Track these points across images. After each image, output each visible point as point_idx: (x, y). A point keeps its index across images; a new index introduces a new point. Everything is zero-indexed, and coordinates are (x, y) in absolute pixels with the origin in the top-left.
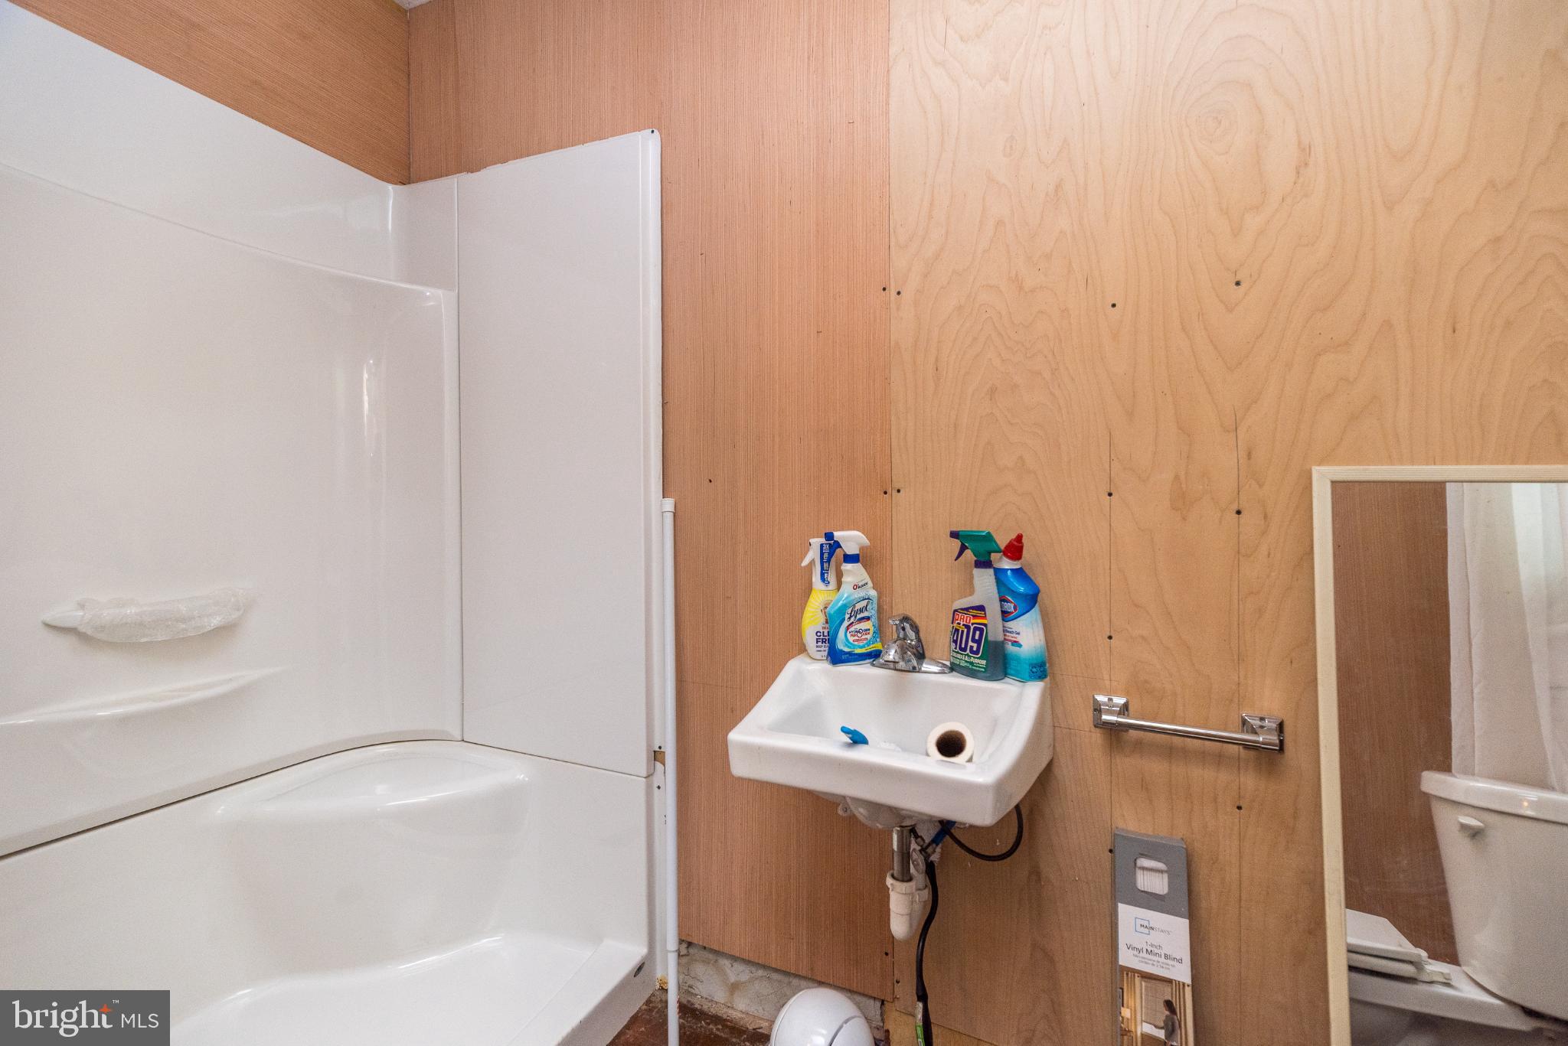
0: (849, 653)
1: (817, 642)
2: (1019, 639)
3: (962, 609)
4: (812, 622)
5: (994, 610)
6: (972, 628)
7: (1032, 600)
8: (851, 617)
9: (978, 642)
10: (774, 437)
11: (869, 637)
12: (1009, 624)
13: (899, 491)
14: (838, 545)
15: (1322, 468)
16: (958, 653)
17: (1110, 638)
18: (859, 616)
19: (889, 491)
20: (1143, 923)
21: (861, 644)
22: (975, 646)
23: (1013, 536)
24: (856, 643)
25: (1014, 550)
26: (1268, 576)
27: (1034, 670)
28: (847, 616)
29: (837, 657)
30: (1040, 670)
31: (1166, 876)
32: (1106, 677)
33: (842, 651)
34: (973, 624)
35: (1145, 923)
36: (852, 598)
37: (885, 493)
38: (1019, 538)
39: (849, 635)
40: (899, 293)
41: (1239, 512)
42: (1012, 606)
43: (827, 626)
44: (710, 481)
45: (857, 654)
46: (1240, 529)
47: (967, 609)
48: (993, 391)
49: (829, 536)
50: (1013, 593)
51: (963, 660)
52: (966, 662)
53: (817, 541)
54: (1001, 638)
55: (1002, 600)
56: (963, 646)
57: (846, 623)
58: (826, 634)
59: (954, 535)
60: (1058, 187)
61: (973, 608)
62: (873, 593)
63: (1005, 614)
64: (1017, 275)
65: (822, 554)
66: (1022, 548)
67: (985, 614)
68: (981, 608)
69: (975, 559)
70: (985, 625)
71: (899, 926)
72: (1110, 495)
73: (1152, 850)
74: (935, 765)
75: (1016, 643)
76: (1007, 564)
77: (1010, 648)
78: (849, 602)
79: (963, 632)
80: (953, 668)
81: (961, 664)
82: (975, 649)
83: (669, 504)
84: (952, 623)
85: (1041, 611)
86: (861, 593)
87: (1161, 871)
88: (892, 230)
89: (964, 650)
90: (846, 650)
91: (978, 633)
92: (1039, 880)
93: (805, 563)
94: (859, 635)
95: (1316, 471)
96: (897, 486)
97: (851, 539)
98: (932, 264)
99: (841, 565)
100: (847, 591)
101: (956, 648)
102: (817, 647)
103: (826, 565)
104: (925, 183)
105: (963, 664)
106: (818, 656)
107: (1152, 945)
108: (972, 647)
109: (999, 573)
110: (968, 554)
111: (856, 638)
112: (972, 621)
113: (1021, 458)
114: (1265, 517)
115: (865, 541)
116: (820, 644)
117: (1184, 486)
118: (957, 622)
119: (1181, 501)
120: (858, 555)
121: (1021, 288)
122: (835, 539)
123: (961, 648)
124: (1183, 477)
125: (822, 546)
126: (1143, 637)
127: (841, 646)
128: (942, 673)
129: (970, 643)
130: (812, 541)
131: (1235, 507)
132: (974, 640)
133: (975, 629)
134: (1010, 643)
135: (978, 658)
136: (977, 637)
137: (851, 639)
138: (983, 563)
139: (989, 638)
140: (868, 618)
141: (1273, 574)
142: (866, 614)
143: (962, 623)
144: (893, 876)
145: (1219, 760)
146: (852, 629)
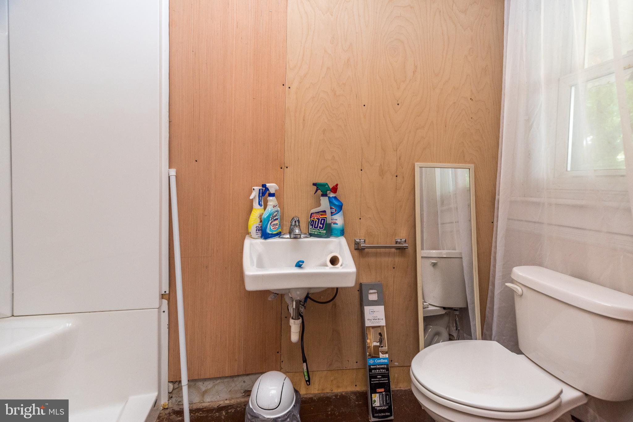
0: (272, 234)
1: (256, 231)
2: (337, 222)
3: (315, 213)
4: (254, 222)
5: (328, 212)
6: (320, 219)
7: (340, 208)
8: (272, 219)
9: (323, 224)
10: (231, 142)
11: (277, 227)
12: (333, 217)
13: (287, 167)
14: (267, 189)
15: (418, 163)
16: (313, 229)
17: (360, 219)
18: (274, 219)
19: (283, 167)
20: (371, 311)
21: (275, 230)
22: (321, 226)
23: (335, 185)
24: (273, 230)
25: (335, 189)
26: (403, 196)
27: (342, 232)
28: (271, 219)
29: (265, 236)
30: (342, 233)
31: (377, 294)
32: (359, 232)
33: (268, 233)
34: (321, 218)
35: (372, 311)
36: (272, 211)
37: (281, 168)
38: (337, 185)
39: (271, 226)
40: (289, 88)
41: (397, 176)
42: (334, 210)
43: (261, 223)
44: (196, 161)
45: (274, 234)
46: (397, 181)
47: (318, 212)
48: (324, 131)
49: (264, 186)
50: (335, 205)
51: (315, 231)
52: (317, 232)
53: (257, 188)
54: (330, 222)
55: (331, 208)
56: (316, 226)
57: (270, 222)
58: (260, 227)
59: (314, 184)
60: (348, 60)
61: (320, 212)
62: (279, 209)
63: (332, 214)
64: (334, 89)
65: (259, 193)
66: (337, 189)
67: (326, 213)
68: (325, 211)
69: (322, 193)
70: (326, 218)
71: (295, 337)
72: (361, 170)
73: (372, 287)
74: (330, 269)
75: (335, 223)
76: (332, 195)
77: (333, 225)
78: (271, 213)
79: (316, 221)
80: (311, 235)
81: (315, 233)
82: (321, 227)
83: (173, 172)
84: (310, 218)
85: (343, 212)
86: (276, 209)
87: (375, 293)
88: (287, 62)
89: (317, 228)
90: (270, 233)
91: (323, 221)
92: (335, 307)
93: (251, 197)
94: (275, 226)
95: (416, 164)
96: (286, 165)
97: (272, 187)
98: (303, 79)
99: (267, 198)
100: (270, 209)
101: (312, 228)
102: (256, 233)
103: (260, 198)
104: (301, 46)
105: (316, 233)
106: (257, 236)
107: (374, 317)
108: (320, 226)
109: (329, 197)
110: (319, 192)
111: (274, 227)
112: (320, 217)
113: (333, 156)
114: (403, 178)
115: (277, 187)
116: (257, 231)
117: (383, 167)
118: (313, 218)
119: (382, 173)
120: (274, 194)
121: (335, 94)
122: (267, 187)
123: (315, 227)
124: (382, 164)
125: (260, 190)
126: (370, 218)
127: (268, 231)
128: (306, 237)
129: (319, 225)
130: (255, 188)
131: (396, 175)
132: (321, 224)
133: (322, 220)
134: (333, 224)
135: (322, 230)
136: (322, 223)
137: (272, 228)
138: (324, 195)
139: (327, 222)
140: (277, 219)
141: (405, 195)
142: (276, 218)
143: (315, 218)
144: (293, 318)
145: (389, 255)
146: (272, 224)
